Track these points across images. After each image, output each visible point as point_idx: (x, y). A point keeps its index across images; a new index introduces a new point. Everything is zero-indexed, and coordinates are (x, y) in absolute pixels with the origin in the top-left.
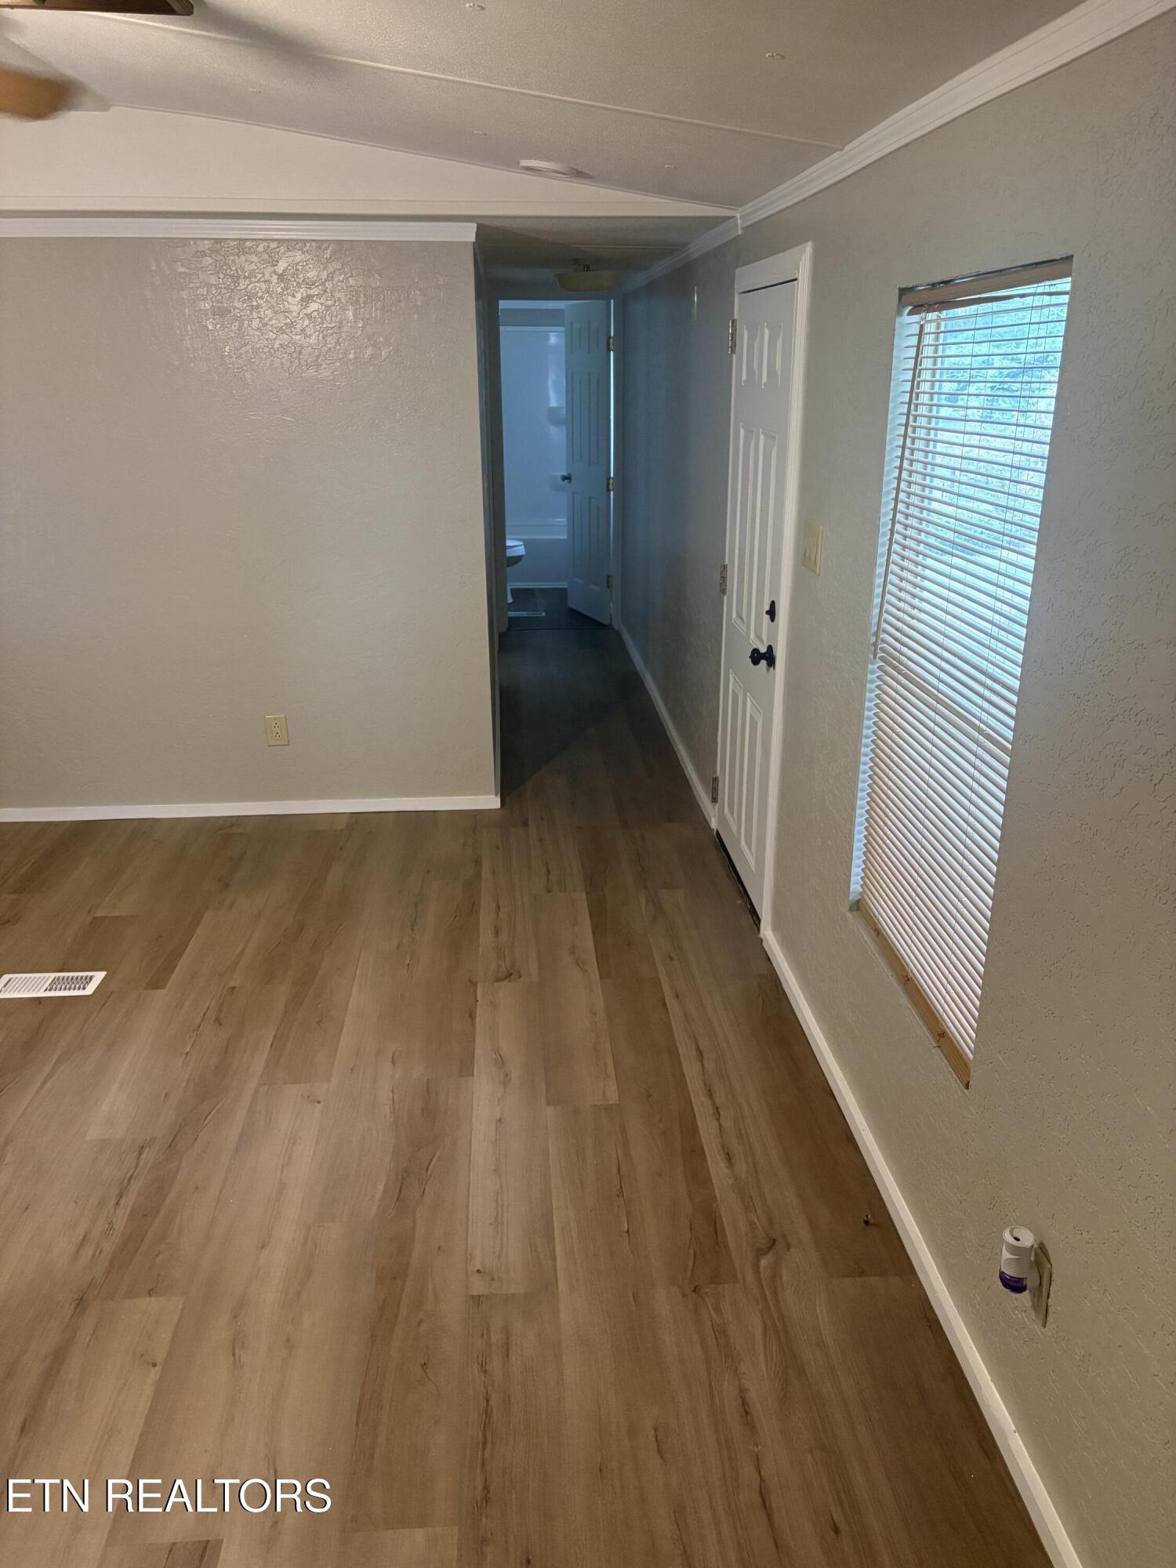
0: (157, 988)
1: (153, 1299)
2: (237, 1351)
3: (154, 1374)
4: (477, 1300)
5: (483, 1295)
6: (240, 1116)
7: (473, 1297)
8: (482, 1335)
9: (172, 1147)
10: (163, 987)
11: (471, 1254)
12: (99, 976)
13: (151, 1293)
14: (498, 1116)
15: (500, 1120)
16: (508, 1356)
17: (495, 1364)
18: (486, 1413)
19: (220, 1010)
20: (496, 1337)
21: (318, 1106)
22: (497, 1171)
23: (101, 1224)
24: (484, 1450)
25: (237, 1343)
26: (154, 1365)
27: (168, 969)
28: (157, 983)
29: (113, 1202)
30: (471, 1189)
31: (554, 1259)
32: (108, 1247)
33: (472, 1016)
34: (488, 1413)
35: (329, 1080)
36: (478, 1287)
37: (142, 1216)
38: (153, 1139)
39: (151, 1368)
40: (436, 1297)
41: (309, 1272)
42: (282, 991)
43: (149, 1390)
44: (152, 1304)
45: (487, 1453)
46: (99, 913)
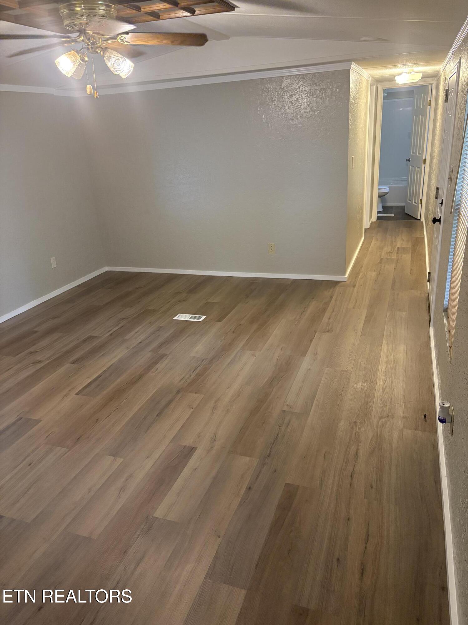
0: (219, 322)
1: (196, 394)
2: (214, 409)
3: (192, 410)
4: (284, 412)
5: (286, 411)
6: (233, 356)
7: (283, 411)
8: (282, 420)
9: (211, 361)
10: (221, 322)
11: (286, 401)
12: (204, 317)
13: (196, 393)
14: (309, 368)
15: (309, 369)
16: (288, 426)
17: (283, 428)
18: (276, 437)
19: (235, 329)
20: (286, 421)
21: (255, 357)
22: (303, 382)
23: (188, 376)
24: (273, 445)
25: (214, 408)
26: (192, 408)
27: (224, 317)
28: (219, 321)
29: (193, 371)
30: (293, 385)
31: (312, 406)
32: (189, 381)
33: (311, 341)
34: (277, 438)
35: (260, 351)
36: (285, 408)
37: (199, 375)
38: (207, 358)
39: (191, 409)
40: (272, 408)
41: (239, 395)
42: (255, 326)
43: (190, 413)
44: (196, 395)
45: (273, 446)
46: (209, 301)
